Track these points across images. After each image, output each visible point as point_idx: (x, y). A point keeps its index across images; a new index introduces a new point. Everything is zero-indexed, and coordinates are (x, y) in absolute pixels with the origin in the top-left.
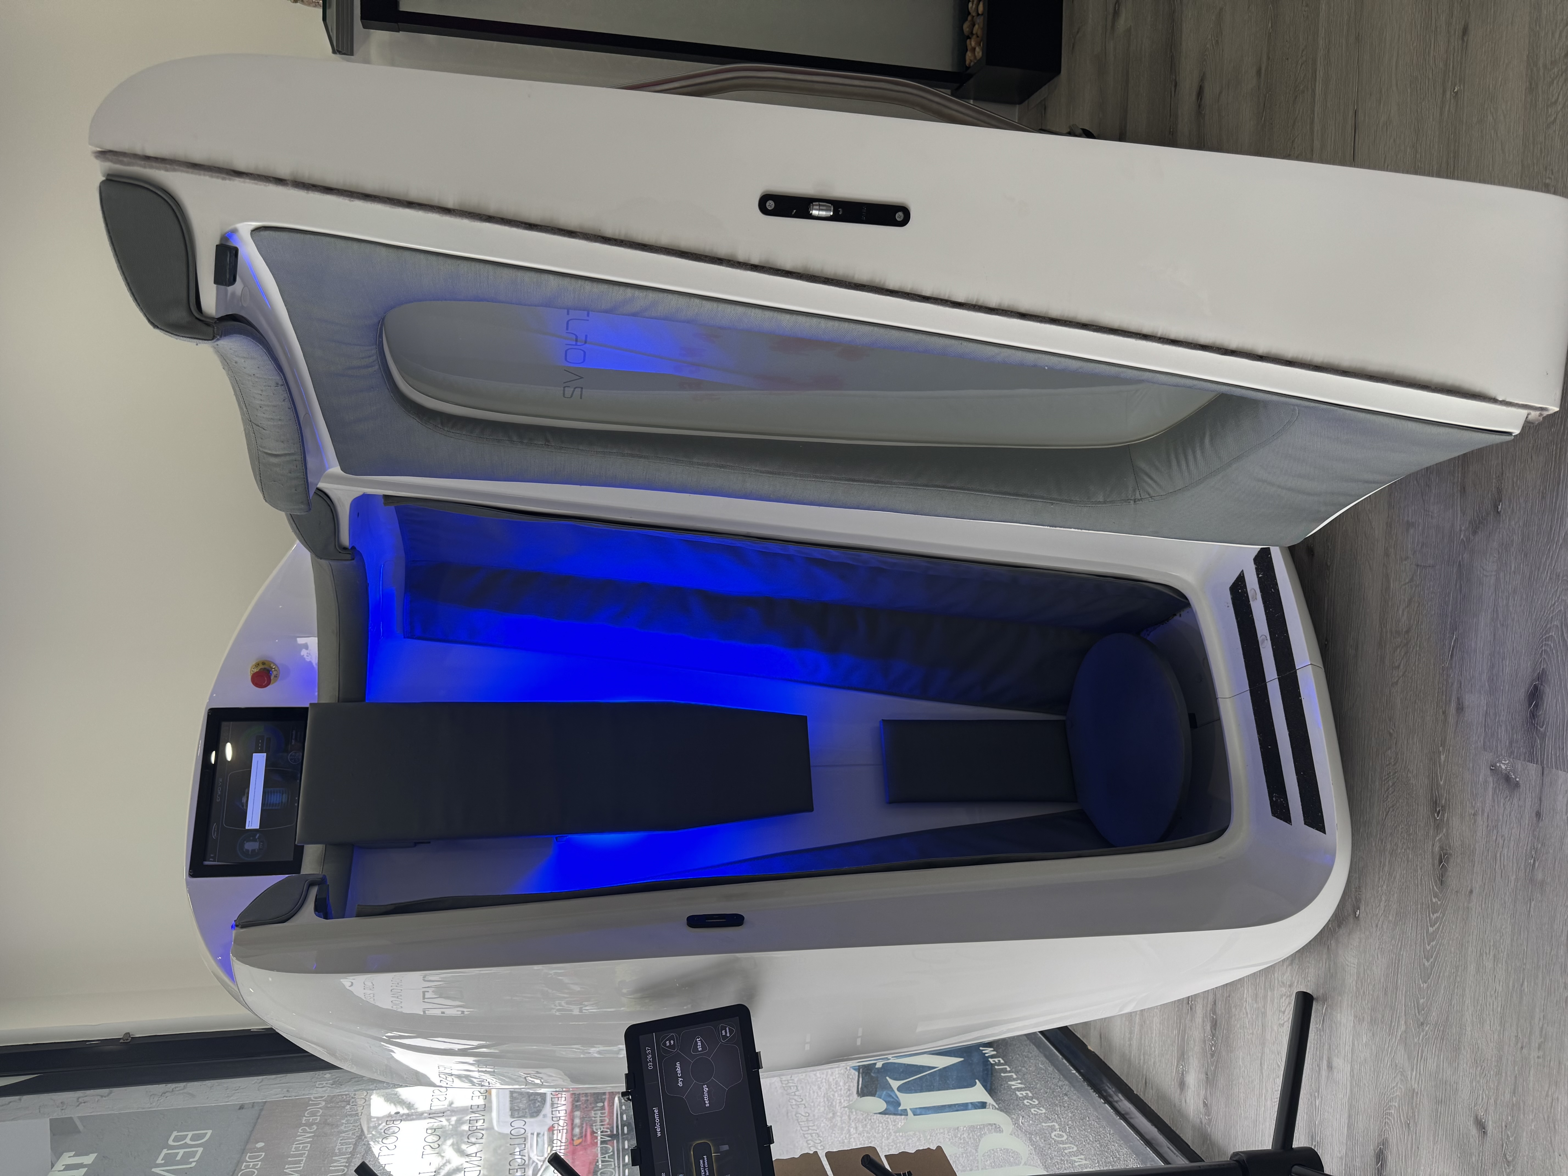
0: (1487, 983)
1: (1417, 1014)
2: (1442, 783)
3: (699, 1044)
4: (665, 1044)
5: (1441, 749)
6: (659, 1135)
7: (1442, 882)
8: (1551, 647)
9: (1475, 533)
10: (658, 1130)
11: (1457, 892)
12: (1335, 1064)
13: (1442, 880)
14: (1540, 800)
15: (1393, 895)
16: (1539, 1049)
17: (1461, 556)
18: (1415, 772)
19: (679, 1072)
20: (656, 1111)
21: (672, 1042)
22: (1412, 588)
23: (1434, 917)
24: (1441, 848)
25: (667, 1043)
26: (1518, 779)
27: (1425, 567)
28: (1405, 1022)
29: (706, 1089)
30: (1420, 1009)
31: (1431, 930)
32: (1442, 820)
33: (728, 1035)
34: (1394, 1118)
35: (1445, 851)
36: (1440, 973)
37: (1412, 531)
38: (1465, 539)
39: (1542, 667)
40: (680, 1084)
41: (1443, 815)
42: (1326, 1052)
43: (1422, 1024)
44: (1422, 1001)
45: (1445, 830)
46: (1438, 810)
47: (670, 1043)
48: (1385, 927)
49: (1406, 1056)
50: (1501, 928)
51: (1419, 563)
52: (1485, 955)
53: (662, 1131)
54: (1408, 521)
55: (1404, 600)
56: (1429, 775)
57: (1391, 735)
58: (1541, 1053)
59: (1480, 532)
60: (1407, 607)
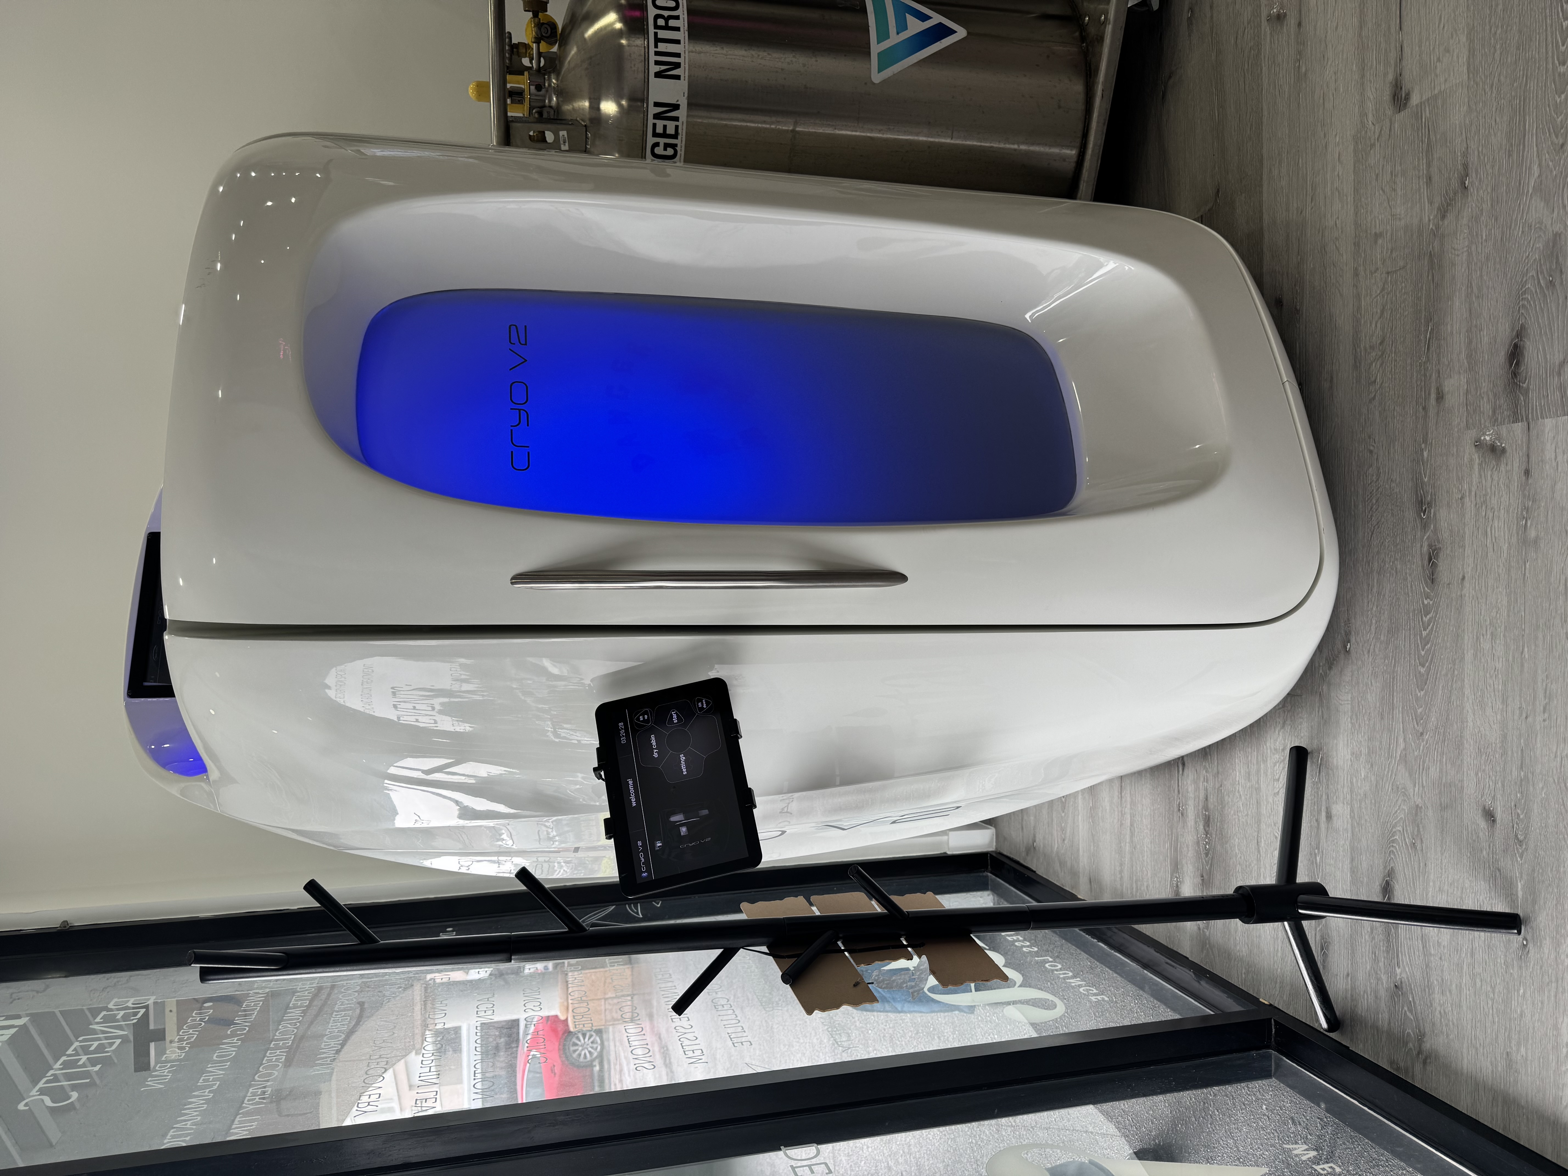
0: (1486, 665)
1: (1416, 726)
2: (1426, 480)
3: (675, 716)
4: (638, 719)
5: (1423, 446)
6: (634, 804)
7: (1433, 581)
8: (1528, 299)
9: (1443, 217)
10: (633, 800)
11: (1449, 584)
12: (1334, 812)
13: (1432, 579)
14: (1528, 456)
15: (1384, 613)
16: (1544, 712)
17: (1431, 246)
18: (1398, 480)
19: (654, 743)
20: (631, 782)
21: (646, 717)
22: (1383, 297)
23: (1425, 619)
24: (1430, 546)
25: (641, 718)
26: (1503, 445)
27: (1396, 271)
28: (1405, 739)
29: (683, 758)
30: (1418, 719)
31: (1424, 633)
32: (1428, 517)
33: (705, 706)
34: (1399, 845)
35: (1433, 548)
36: (1437, 674)
37: (1380, 241)
38: (1434, 228)
39: (1521, 323)
40: (656, 755)
41: (1430, 512)
42: (1324, 803)
43: (1422, 734)
44: (1419, 711)
45: (1432, 526)
46: (1424, 508)
47: (644, 718)
48: (1377, 650)
49: (1407, 774)
50: (1497, 602)
51: (1390, 270)
52: (1482, 637)
53: (637, 801)
54: (1376, 233)
55: (1377, 312)
56: (1413, 477)
57: (1371, 452)
58: (1546, 715)
59: (1448, 215)
60: (1380, 318)
